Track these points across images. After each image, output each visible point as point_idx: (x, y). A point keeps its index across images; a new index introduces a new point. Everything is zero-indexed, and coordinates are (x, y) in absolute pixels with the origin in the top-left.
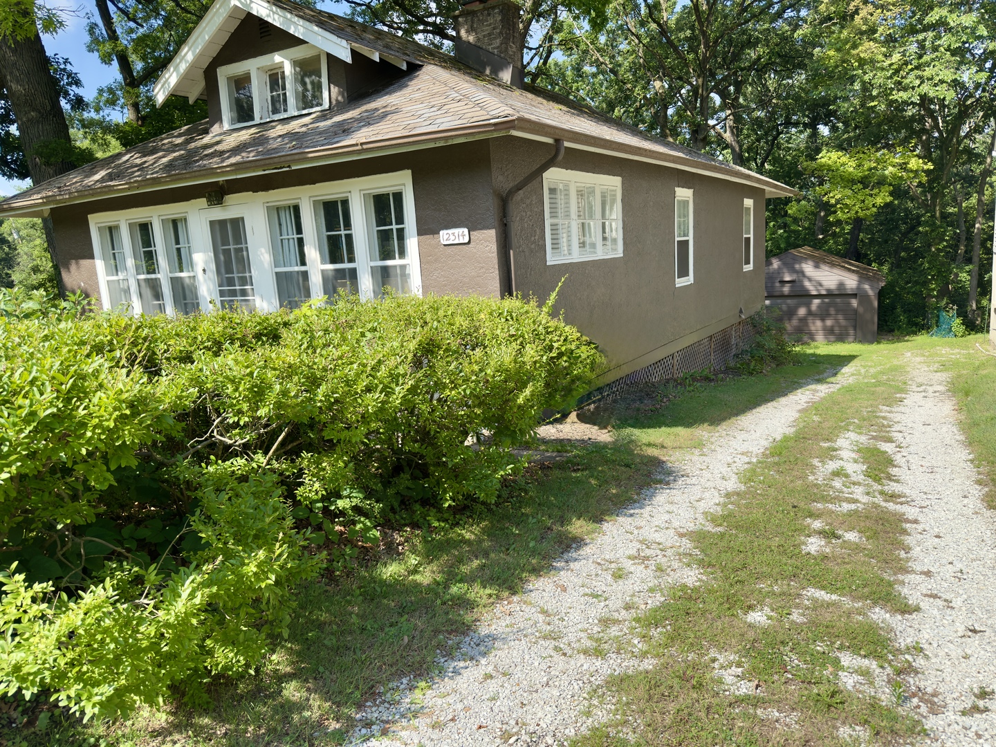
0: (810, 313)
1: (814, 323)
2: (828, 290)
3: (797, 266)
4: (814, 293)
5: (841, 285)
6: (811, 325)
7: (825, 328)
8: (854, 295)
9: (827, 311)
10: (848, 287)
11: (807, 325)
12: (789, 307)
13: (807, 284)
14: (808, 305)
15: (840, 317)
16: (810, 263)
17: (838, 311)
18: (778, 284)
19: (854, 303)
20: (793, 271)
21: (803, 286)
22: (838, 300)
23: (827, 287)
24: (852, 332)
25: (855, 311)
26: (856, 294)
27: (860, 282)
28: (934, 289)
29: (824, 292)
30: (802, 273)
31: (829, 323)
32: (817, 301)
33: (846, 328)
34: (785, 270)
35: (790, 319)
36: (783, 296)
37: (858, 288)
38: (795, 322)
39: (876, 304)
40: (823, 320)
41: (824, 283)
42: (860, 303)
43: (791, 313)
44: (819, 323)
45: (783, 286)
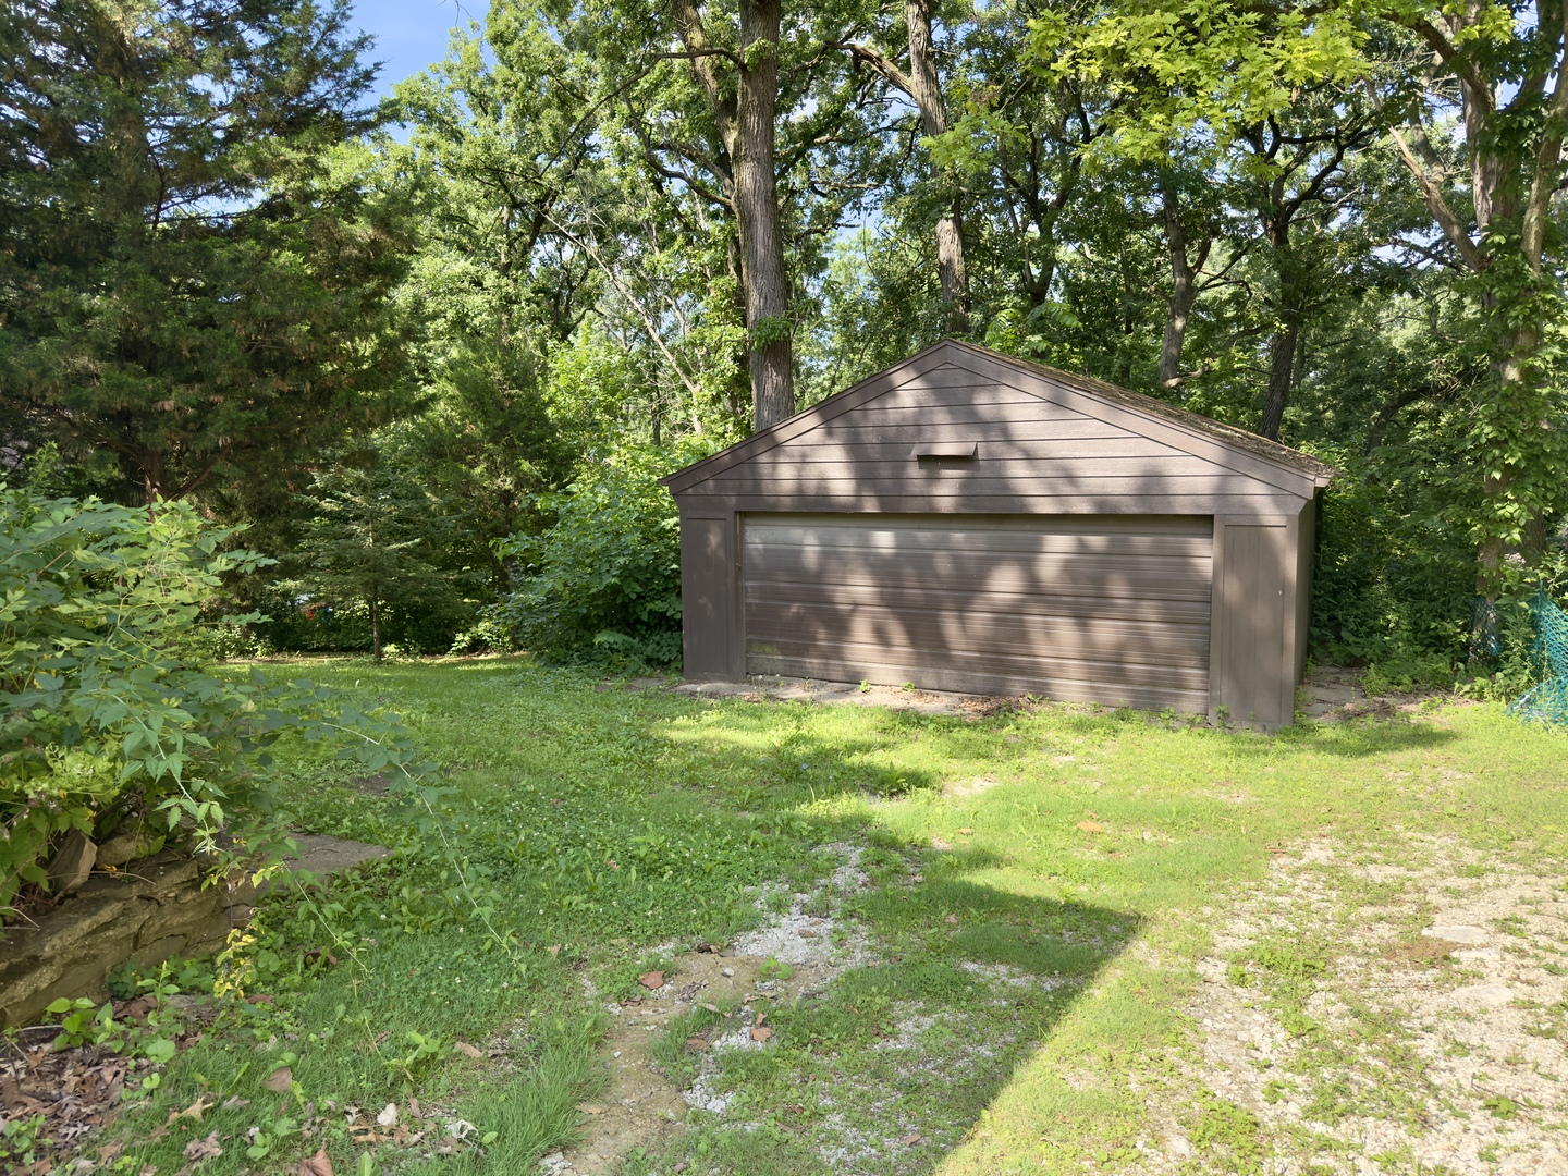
0: (1034, 590)
1: (1048, 631)
2: (1099, 498)
3: (982, 399)
4: (1046, 507)
5: (1152, 481)
6: (1036, 635)
7: (1090, 655)
8: (1202, 523)
9: (1099, 582)
10: (1179, 486)
11: (1023, 636)
12: (957, 561)
13: (1018, 470)
14: (1027, 558)
15: (1148, 609)
16: (1034, 386)
17: (1141, 588)
18: (914, 471)
19: (1205, 555)
20: (968, 417)
21: (1002, 479)
22: (1142, 541)
23: (1093, 486)
24: (1193, 674)
25: (1207, 593)
26: (1210, 518)
27: (1229, 471)
28: (1509, 522)
29: (1082, 507)
30: (1000, 428)
31: (1106, 632)
32: (1059, 545)
33: (1171, 658)
34: (941, 416)
35: (962, 608)
36: (932, 517)
37: (1221, 494)
38: (980, 621)
39: (1291, 564)
40: (1082, 617)
41: (1083, 469)
42: (1228, 560)
43: (968, 587)
44: (1066, 631)
45: (933, 479)
